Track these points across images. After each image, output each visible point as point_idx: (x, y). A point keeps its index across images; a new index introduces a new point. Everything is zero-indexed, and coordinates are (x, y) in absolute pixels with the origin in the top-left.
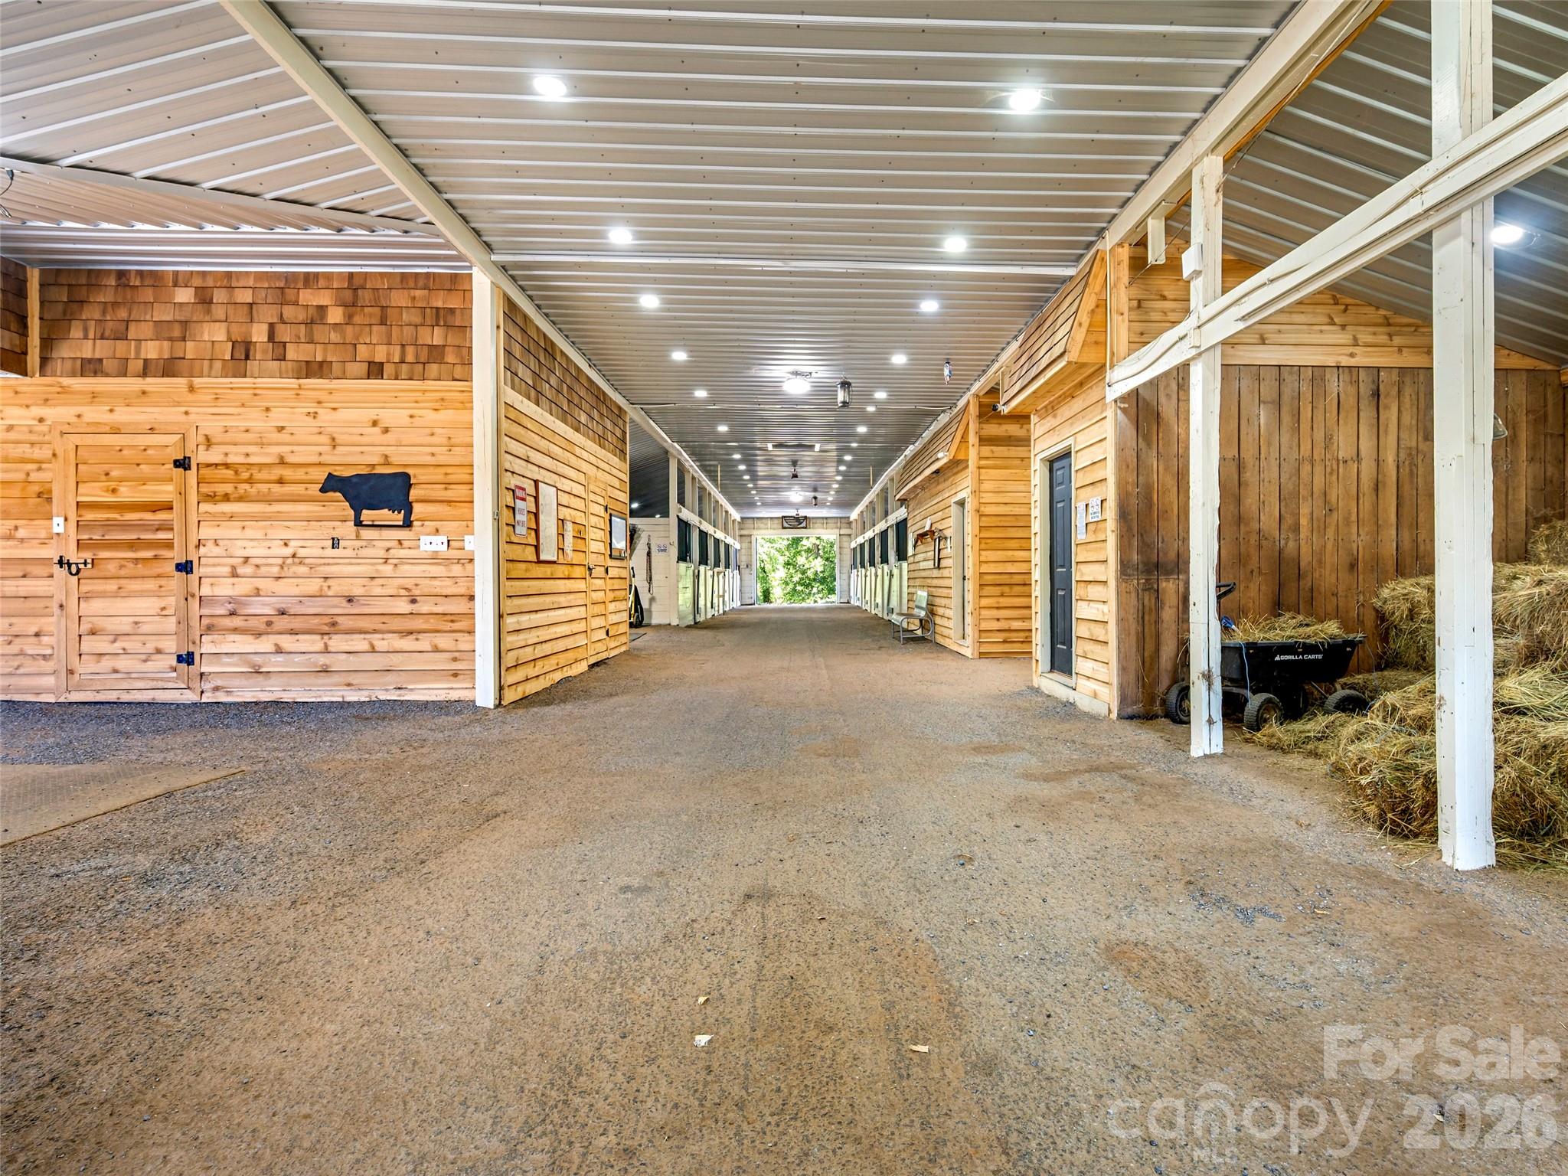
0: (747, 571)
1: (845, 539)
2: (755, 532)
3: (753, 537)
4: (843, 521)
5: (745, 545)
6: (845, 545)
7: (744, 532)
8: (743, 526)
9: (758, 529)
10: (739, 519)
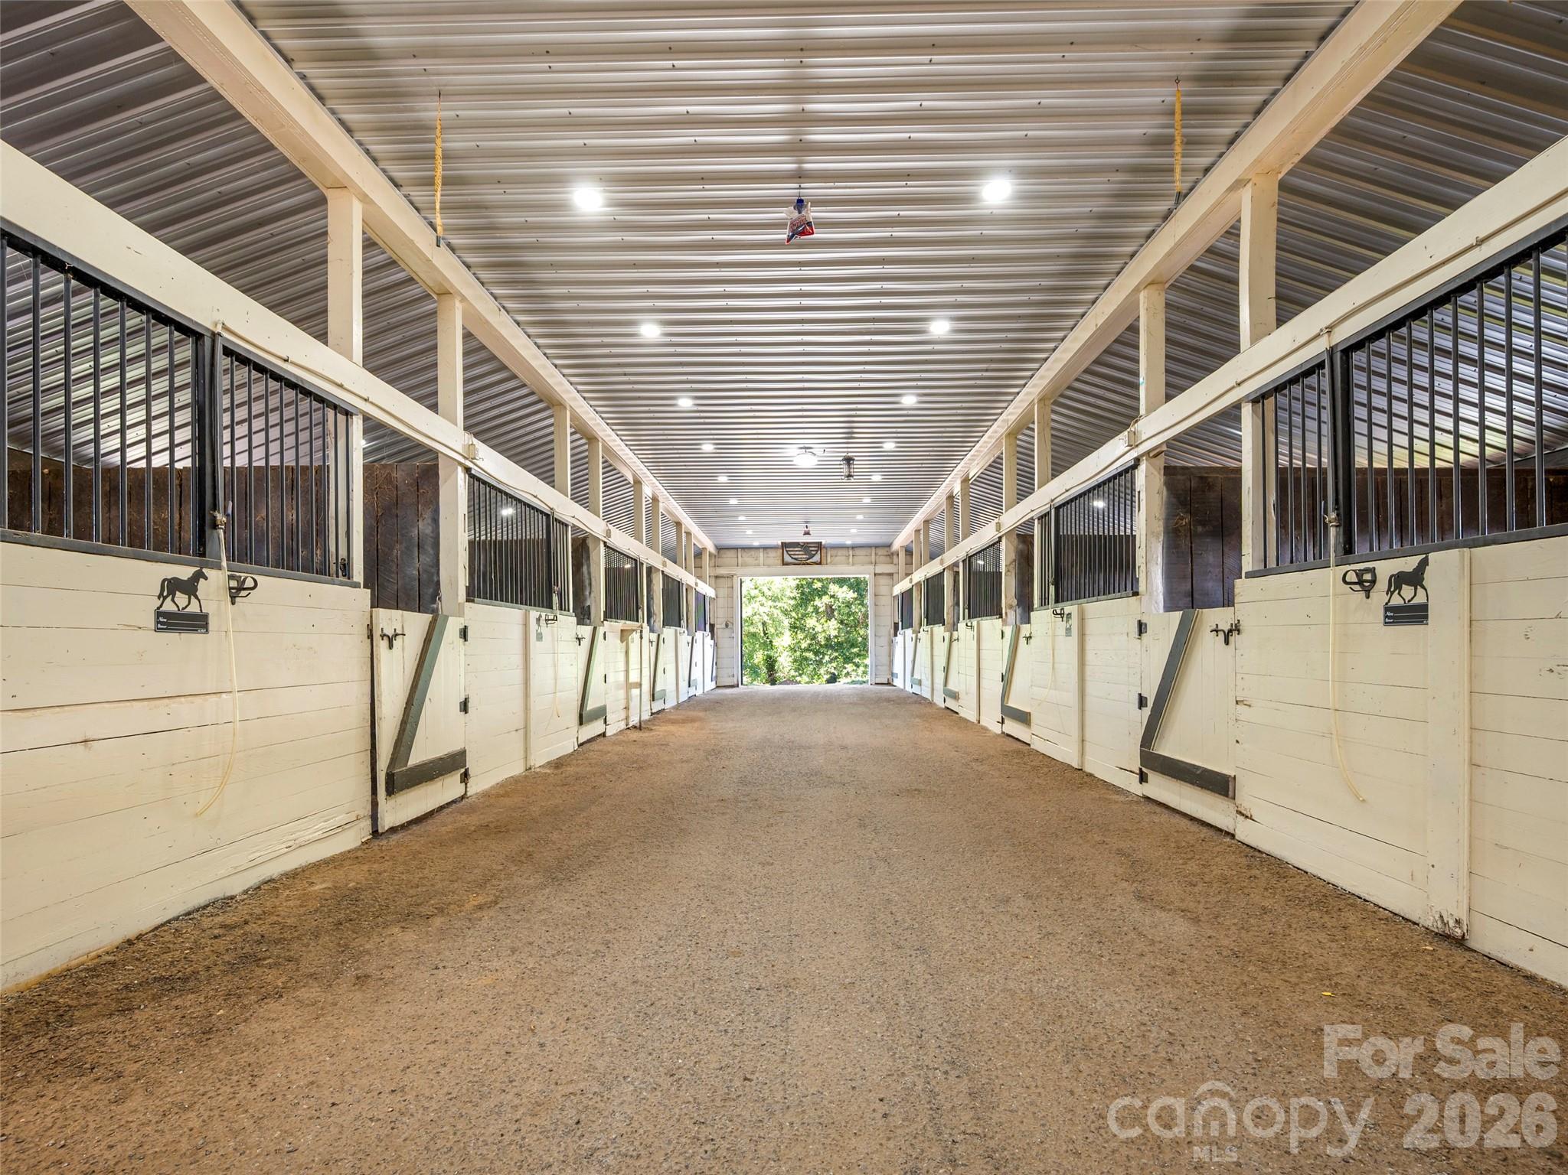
0: (727, 632)
1: (883, 581)
2: (738, 571)
3: (736, 581)
4: (881, 552)
5: (723, 592)
6: (884, 590)
7: (722, 571)
8: (719, 561)
9: (745, 565)
10: (711, 548)
